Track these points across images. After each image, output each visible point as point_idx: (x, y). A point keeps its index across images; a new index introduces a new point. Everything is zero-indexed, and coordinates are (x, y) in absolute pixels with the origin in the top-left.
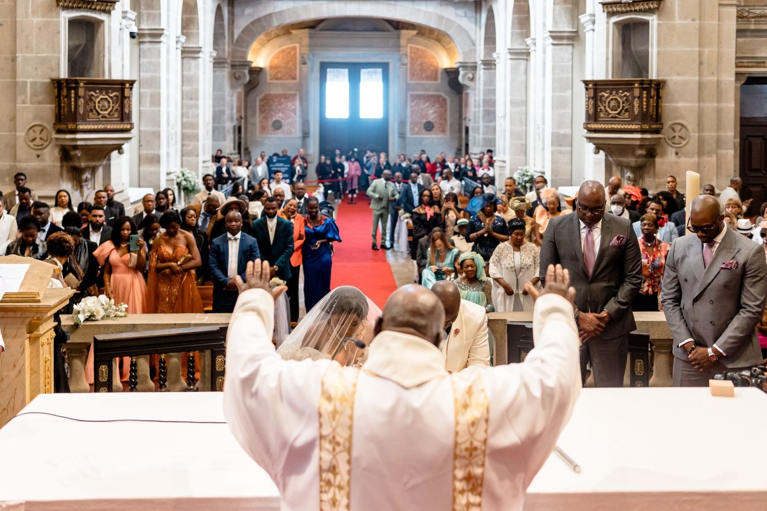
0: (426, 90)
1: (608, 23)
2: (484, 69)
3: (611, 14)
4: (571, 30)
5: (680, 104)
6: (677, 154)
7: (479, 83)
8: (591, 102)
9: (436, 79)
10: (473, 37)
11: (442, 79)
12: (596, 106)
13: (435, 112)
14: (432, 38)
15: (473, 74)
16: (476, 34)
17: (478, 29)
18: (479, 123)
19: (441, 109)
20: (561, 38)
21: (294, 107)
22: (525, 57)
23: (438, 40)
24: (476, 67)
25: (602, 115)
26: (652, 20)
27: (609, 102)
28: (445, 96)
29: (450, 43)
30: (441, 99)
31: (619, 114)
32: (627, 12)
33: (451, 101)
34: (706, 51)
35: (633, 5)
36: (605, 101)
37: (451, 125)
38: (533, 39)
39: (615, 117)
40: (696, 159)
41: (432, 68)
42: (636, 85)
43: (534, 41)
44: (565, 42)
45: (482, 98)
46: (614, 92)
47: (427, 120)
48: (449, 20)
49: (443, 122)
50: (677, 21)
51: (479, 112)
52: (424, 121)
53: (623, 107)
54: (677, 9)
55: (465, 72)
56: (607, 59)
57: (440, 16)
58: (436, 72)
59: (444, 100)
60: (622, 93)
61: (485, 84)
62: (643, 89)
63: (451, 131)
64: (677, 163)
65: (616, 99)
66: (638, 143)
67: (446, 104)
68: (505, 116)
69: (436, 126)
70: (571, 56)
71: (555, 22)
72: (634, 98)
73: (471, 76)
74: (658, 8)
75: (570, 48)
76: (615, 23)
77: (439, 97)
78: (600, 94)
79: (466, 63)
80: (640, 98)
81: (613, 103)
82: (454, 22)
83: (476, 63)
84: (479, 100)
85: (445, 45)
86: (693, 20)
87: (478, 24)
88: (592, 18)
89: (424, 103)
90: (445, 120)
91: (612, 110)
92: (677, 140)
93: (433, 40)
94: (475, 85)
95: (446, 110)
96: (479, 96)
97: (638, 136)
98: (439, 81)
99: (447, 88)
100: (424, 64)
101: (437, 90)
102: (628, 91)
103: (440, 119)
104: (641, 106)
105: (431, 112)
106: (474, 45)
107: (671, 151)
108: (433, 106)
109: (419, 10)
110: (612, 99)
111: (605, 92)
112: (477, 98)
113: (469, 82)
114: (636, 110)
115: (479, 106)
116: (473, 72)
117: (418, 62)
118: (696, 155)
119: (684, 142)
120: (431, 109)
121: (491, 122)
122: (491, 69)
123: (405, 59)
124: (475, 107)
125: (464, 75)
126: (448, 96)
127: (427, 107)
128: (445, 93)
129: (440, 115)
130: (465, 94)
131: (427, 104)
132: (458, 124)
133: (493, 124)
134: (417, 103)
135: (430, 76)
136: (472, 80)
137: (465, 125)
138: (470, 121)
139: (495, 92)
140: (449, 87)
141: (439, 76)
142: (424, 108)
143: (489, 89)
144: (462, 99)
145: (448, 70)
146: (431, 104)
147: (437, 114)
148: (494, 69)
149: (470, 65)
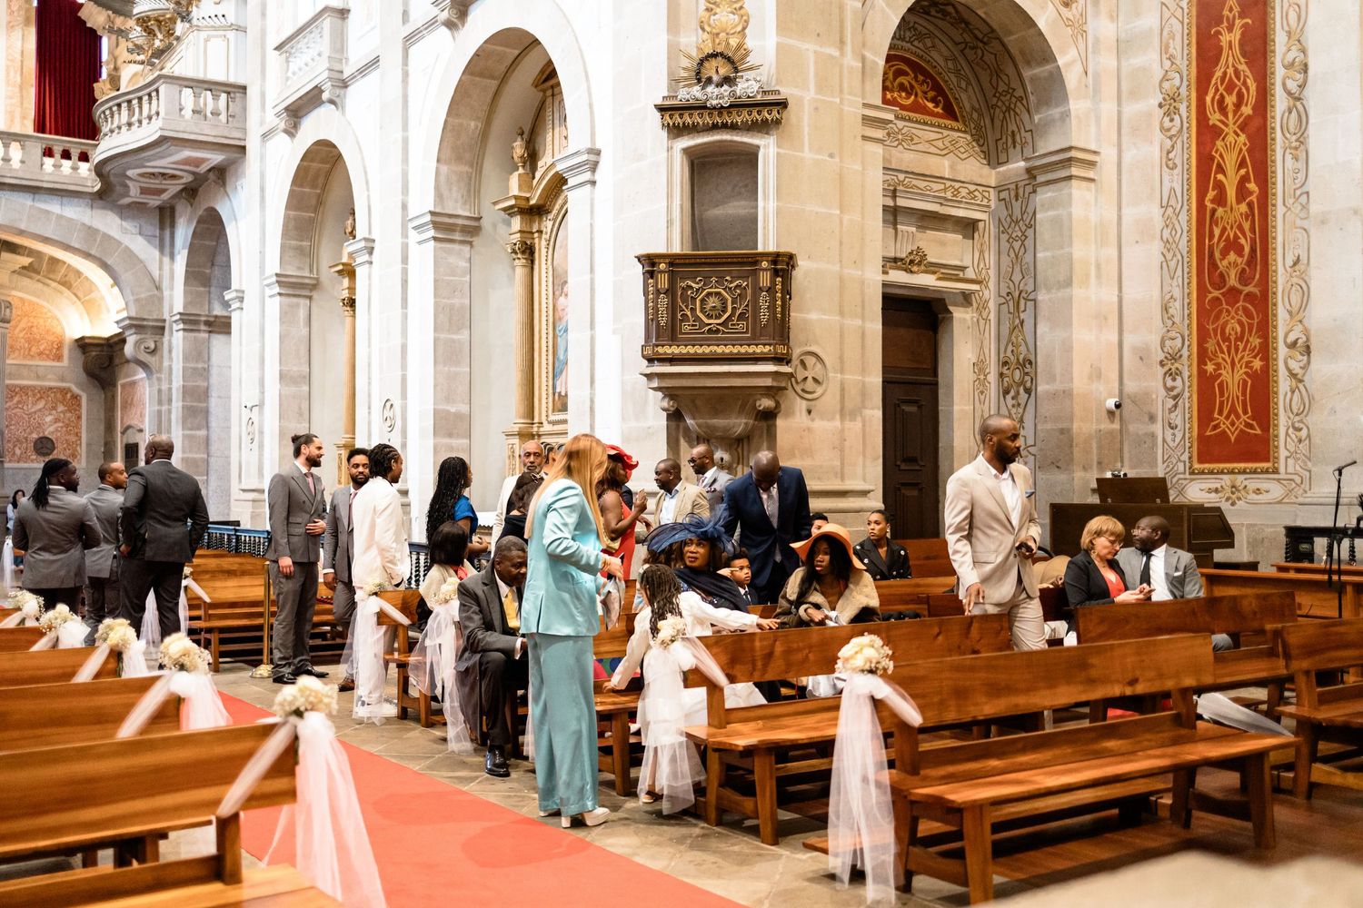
0: (38, 377)
1: (669, 149)
2: (184, 330)
3: (676, 131)
4: (467, 214)
5: (813, 316)
6: (809, 412)
7: (171, 359)
8: (664, 301)
9: (59, 358)
10: (156, 274)
11: (70, 358)
12: (673, 308)
13: (57, 420)
14: (53, 281)
15: (155, 342)
16: (161, 269)
17: (166, 260)
19: (69, 415)
20: (449, 228)
22: (307, 293)
23: (66, 284)
24: (163, 328)
25: (686, 327)
26: (766, 146)
27: (703, 301)
28: (76, 390)
29: (91, 292)
30: (69, 395)
31: (724, 324)
32: (715, 127)
33: (90, 400)
34: (846, 218)
35: (729, 113)
36: (694, 299)
37: (89, 445)
38: (366, 239)
39: (717, 331)
40: (837, 423)
41: (51, 338)
42: (765, 264)
43: (370, 245)
44: (457, 236)
45: (177, 382)
46: (714, 279)
47: (41, 435)
48: (107, 237)
49: (73, 438)
50: (807, 154)
51: (170, 411)
52: (35, 436)
53: (734, 309)
54: (806, 130)
55: (139, 337)
56: (670, 223)
57: (90, 228)
58: (59, 348)
59: (76, 397)
60: (731, 282)
61: (186, 359)
62: (776, 273)
63: (88, 457)
64: (809, 429)
65: (718, 294)
66: (768, 382)
67: (79, 405)
68: (261, 405)
69: (60, 446)
70: (468, 265)
71: (439, 196)
72: (757, 290)
73: (152, 346)
74: (778, 122)
75: (466, 248)
76: (686, 151)
77: (64, 391)
78: (683, 285)
79: (144, 319)
80: (771, 290)
81: (712, 302)
82: (120, 243)
83: (164, 321)
84: (170, 389)
86: (831, 156)
87: (167, 250)
88: (593, 158)
89: (34, 404)
90: (78, 435)
91: (709, 317)
92: (810, 385)
93: (54, 284)
94: (161, 363)
95: (79, 417)
96: (170, 382)
97: (770, 368)
98: (66, 362)
99: (83, 376)
100: (35, 329)
101: (62, 380)
102: (745, 278)
103: (68, 433)
104: (772, 308)
105: (49, 419)
106: (158, 288)
107: (801, 405)
108: (54, 408)
109: (48, 212)
110: (709, 294)
111: (694, 279)
112: (165, 387)
113: (147, 355)
114: (764, 316)
115: (170, 400)
116: (157, 338)
117: (22, 325)
118: (838, 417)
119: (819, 390)
120: (50, 414)
121: (199, 429)
122: (199, 331)
123: (8, 310)
124: (160, 403)
125: (137, 344)
126: (83, 390)
127: (40, 410)
128: (78, 385)
129: (67, 426)
130: (123, 386)
131: (41, 405)
132: (102, 443)
133: (203, 433)
134: (19, 402)
135: (47, 352)
136: (153, 352)
137: (125, 442)
138: (141, 431)
139: (205, 374)
140: (85, 375)
141: (66, 352)
142: (35, 412)
143: (195, 369)
144: (114, 397)
145: (87, 341)
146: (49, 405)
147: (61, 424)
148: (205, 331)
149: (151, 324)
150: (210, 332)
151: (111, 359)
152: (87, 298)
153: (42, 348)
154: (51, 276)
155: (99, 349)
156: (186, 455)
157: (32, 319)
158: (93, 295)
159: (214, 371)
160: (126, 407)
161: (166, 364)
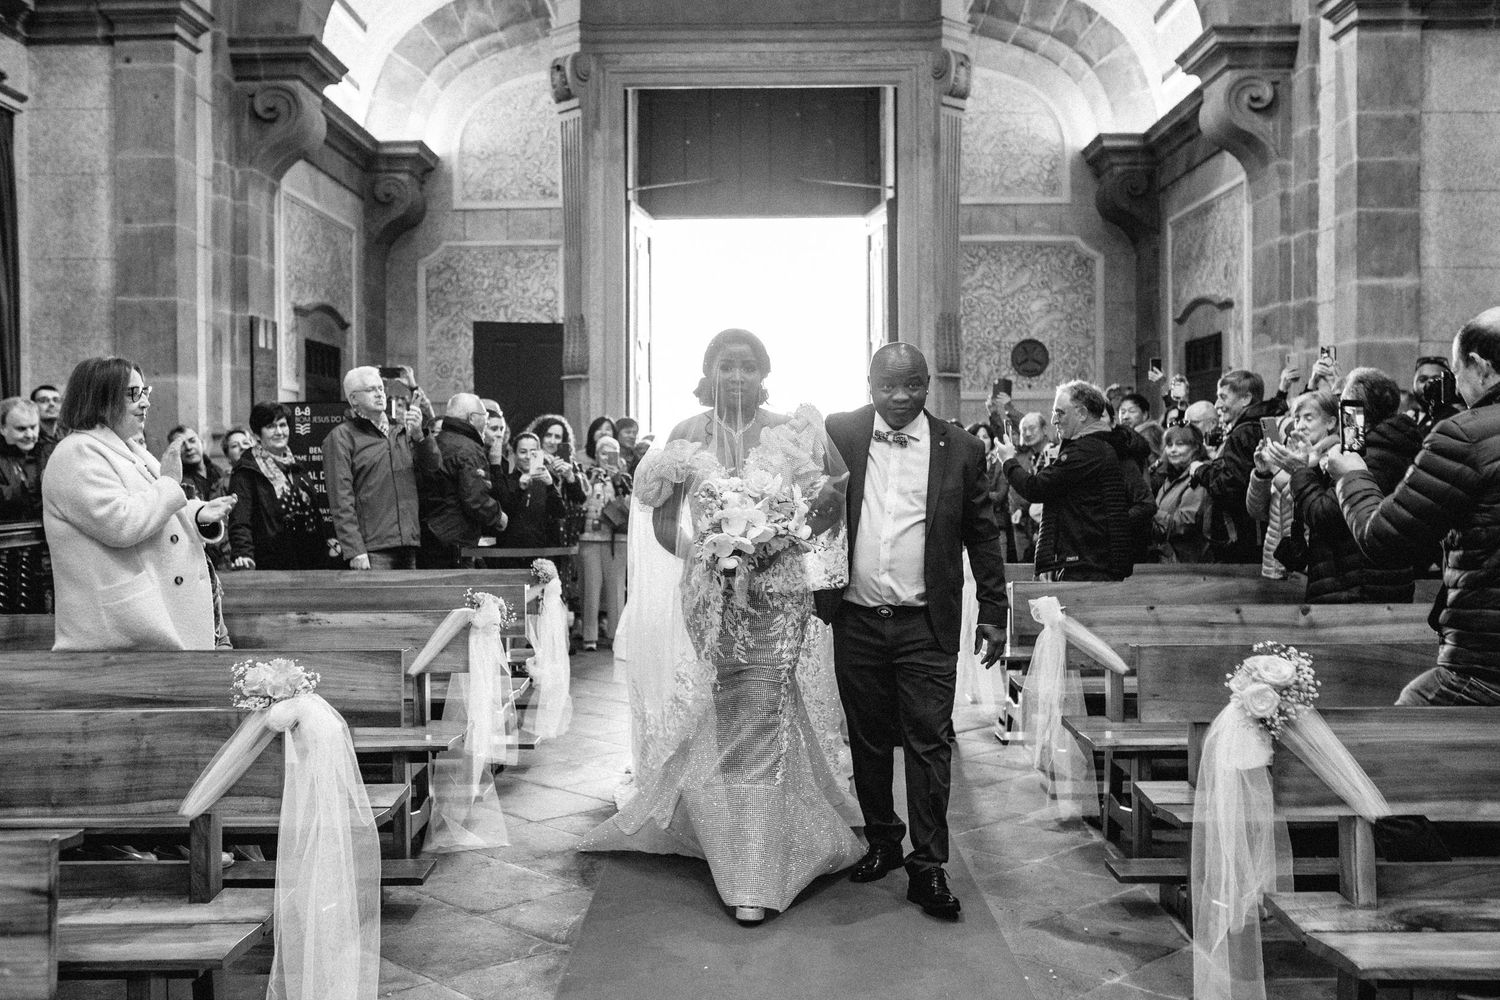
0: (1018, 228)
2: (1361, 24)
7: (1315, 116)
9: (1053, 187)
11: (1072, 186)
13: (1050, 308)
14: (1044, 31)
15: (1275, 84)
18: (1311, 288)
19: (1071, 296)
21: (549, 295)
23: (1066, 37)
24: (1292, 49)
28: (1085, 249)
29: (1111, 47)
30: (1072, 259)
33: (1110, 267)
37: (1109, 353)
41: (1039, 150)
45: (1336, 164)
47: (1025, 337)
49: (1081, 342)
51: (1313, 241)
52: (1014, 339)
55: (1235, 76)
58: (1054, 169)
59: (1084, 262)
61: (1364, 97)
67: (1091, 278)
69: (1056, 358)
73: (1267, 93)
77: (1063, 251)
79: (1251, 30)
83: (1296, 24)
84: (1312, 190)
85: (1093, 56)
89: (1011, 279)
90: (1088, 335)
93: (1044, 42)
94: (1288, 130)
95: (1091, 301)
96: (1315, 169)
98: (1064, 196)
99: (1097, 221)
100: (1010, 137)
101: (1061, 231)
103: (1072, 332)
105: (1036, 306)
108: (1046, 285)
113: (1256, 117)
115: (1313, 216)
116: (1277, 74)
120: (1039, 296)
121: (1399, 272)
122: (1397, 24)
123: (963, 70)
124: (1286, 226)
125: (1234, 92)
126: (1099, 249)
127: (1021, 290)
128: (1087, 238)
129: (1070, 318)
130: (1179, 225)
131: (1024, 279)
132: (1133, 347)
133: (1406, 281)
134: (985, 276)
135: (1033, 179)
136: (1268, 110)
137: (1185, 337)
138: (1227, 305)
139: (1409, 131)
140: (1100, 218)
141: (1065, 177)
142: (1013, 294)
143: (1387, 122)
144: (1157, 254)
145: (1106, 143)
146: (1038, 279)
147: (1059, 315)
148: (1412, 23)
149: (1266, 39)
150: (1425, 25)
151: (1151, 177)
152: (1104, 60)
153: (1023, 171)
154: (1039, 23)
155: (1127, 160)
156: (1367, 339)
157: (1005, 119)
158: (1114, 54)
159: (1433, 125)
160: (1186, 267)
161: (1301, 131)
